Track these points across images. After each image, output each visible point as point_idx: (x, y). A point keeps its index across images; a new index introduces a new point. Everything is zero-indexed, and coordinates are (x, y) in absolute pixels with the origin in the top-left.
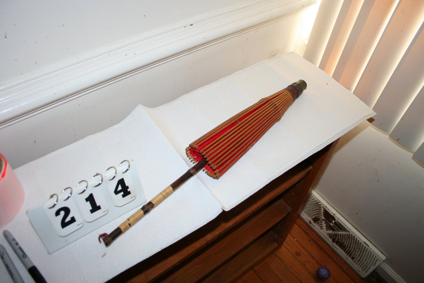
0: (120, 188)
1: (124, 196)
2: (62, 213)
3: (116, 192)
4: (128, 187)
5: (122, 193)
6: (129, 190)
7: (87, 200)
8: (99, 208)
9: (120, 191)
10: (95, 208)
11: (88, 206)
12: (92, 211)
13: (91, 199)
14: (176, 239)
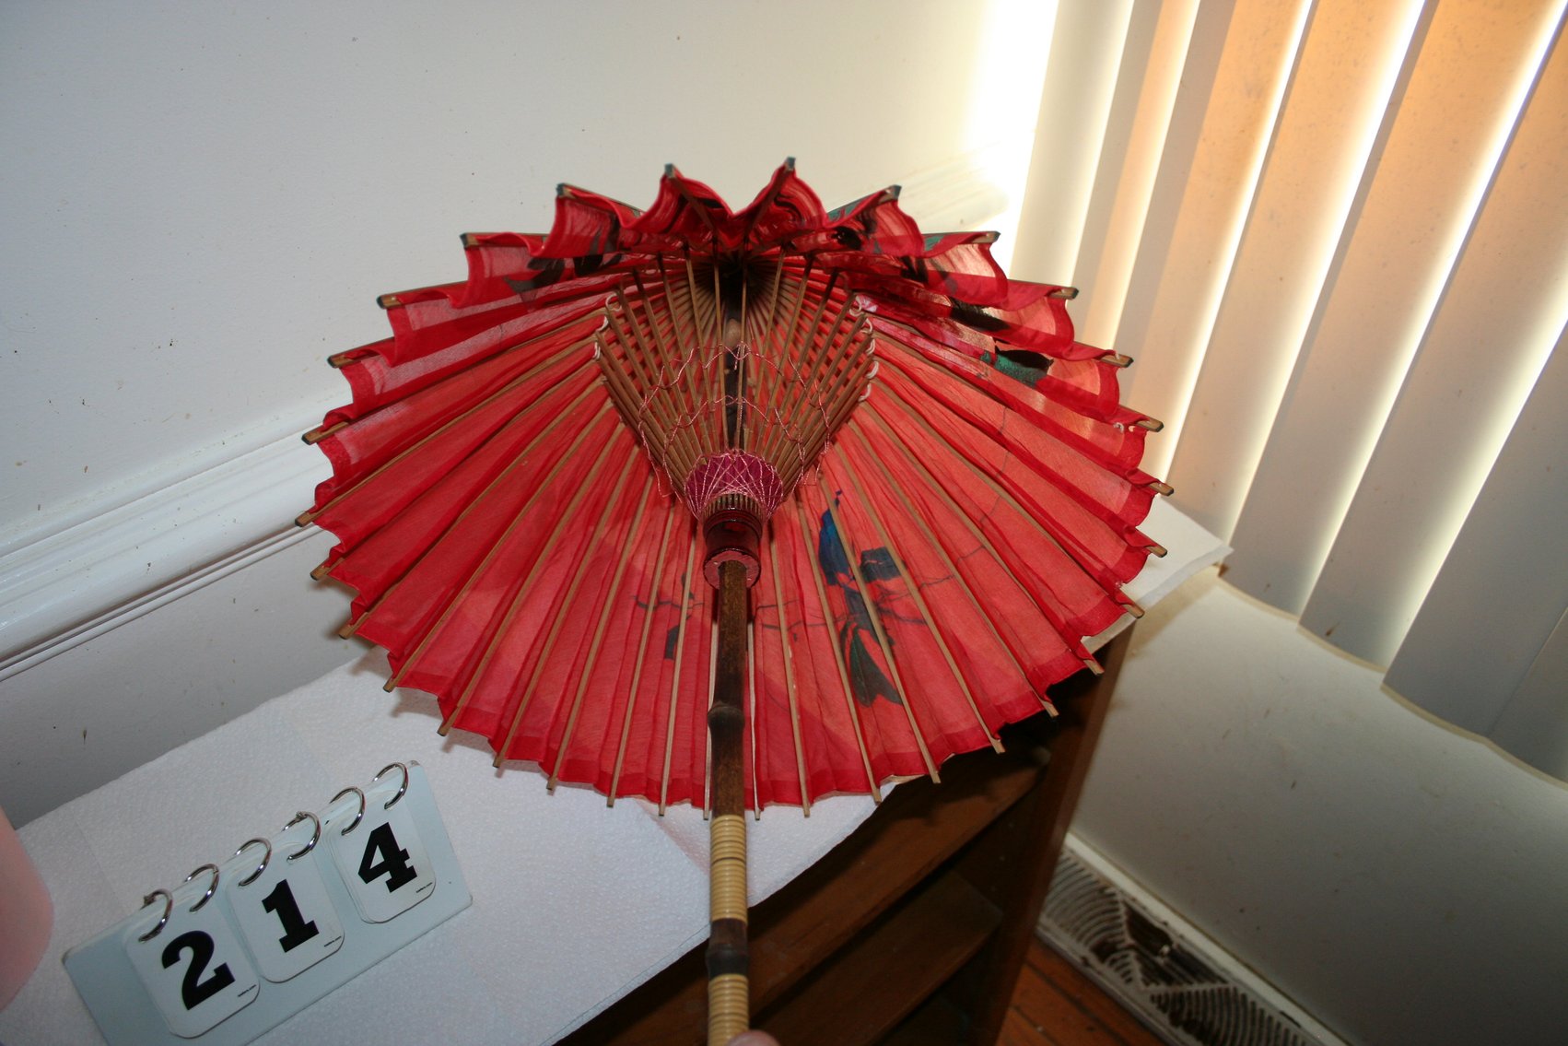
0: (378, 858)
1: (393, 885)
2: (187, 954)
3: (367, 873)
4: (405, 855)
5: (387, 876)
6: (408, 864)
7: (269, 904)
8: (311, 930)
9: (379, 870)
10: (298, 931)
11: (274, 926)
12: (288, 944)
13: (281, 900)
14: (578, 1018)
